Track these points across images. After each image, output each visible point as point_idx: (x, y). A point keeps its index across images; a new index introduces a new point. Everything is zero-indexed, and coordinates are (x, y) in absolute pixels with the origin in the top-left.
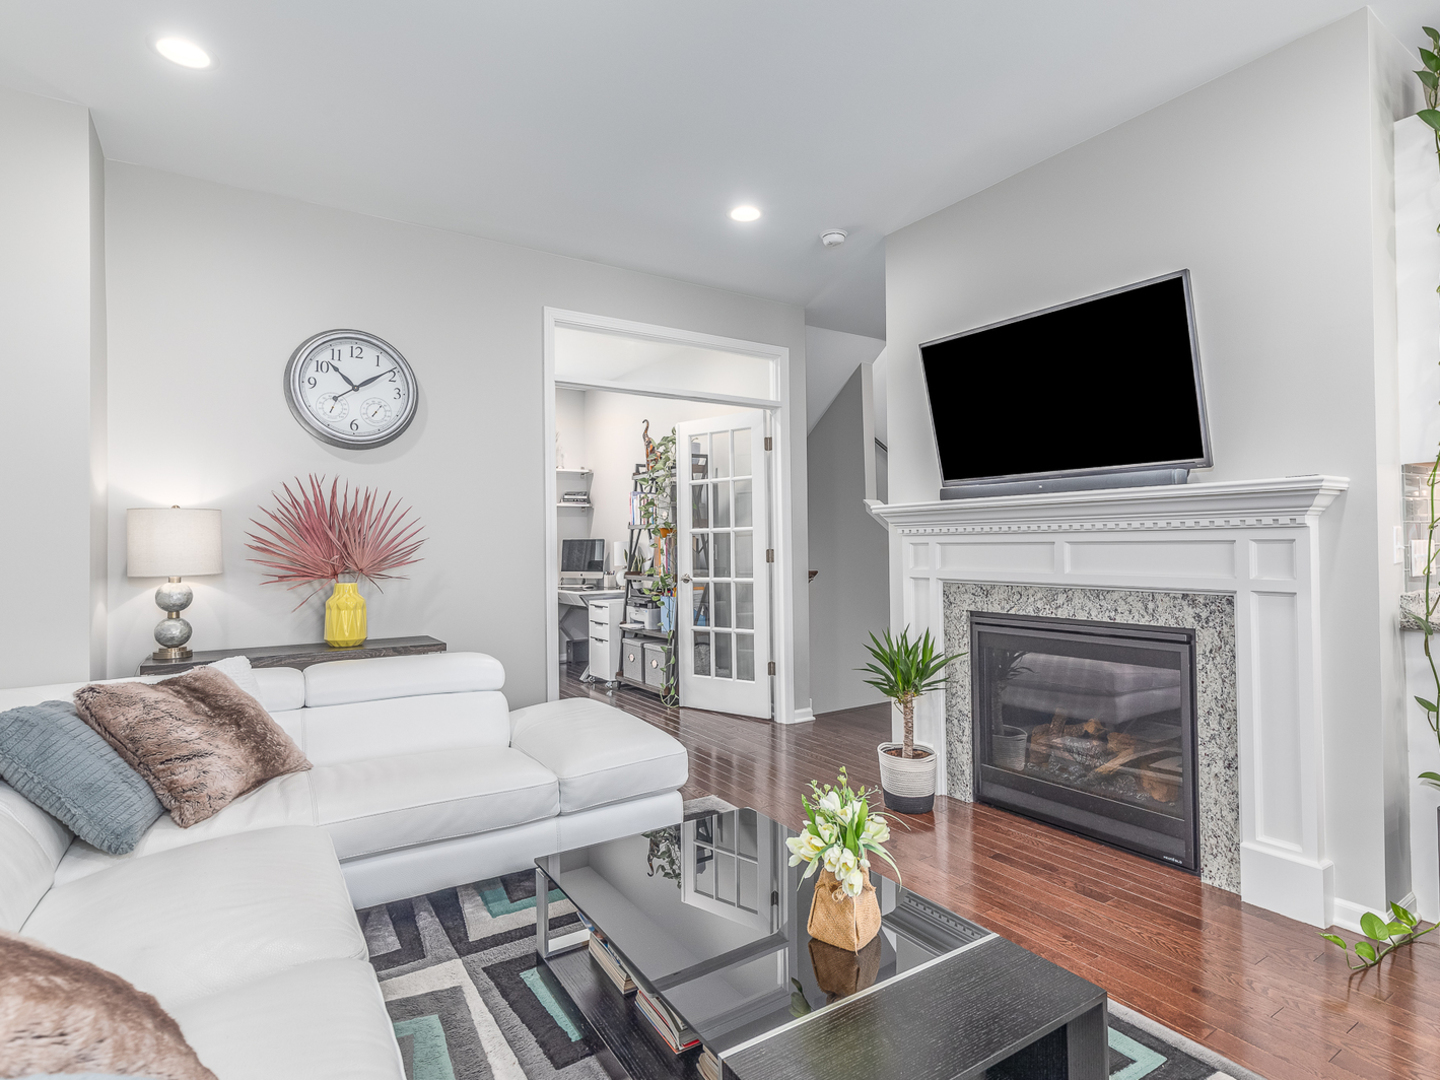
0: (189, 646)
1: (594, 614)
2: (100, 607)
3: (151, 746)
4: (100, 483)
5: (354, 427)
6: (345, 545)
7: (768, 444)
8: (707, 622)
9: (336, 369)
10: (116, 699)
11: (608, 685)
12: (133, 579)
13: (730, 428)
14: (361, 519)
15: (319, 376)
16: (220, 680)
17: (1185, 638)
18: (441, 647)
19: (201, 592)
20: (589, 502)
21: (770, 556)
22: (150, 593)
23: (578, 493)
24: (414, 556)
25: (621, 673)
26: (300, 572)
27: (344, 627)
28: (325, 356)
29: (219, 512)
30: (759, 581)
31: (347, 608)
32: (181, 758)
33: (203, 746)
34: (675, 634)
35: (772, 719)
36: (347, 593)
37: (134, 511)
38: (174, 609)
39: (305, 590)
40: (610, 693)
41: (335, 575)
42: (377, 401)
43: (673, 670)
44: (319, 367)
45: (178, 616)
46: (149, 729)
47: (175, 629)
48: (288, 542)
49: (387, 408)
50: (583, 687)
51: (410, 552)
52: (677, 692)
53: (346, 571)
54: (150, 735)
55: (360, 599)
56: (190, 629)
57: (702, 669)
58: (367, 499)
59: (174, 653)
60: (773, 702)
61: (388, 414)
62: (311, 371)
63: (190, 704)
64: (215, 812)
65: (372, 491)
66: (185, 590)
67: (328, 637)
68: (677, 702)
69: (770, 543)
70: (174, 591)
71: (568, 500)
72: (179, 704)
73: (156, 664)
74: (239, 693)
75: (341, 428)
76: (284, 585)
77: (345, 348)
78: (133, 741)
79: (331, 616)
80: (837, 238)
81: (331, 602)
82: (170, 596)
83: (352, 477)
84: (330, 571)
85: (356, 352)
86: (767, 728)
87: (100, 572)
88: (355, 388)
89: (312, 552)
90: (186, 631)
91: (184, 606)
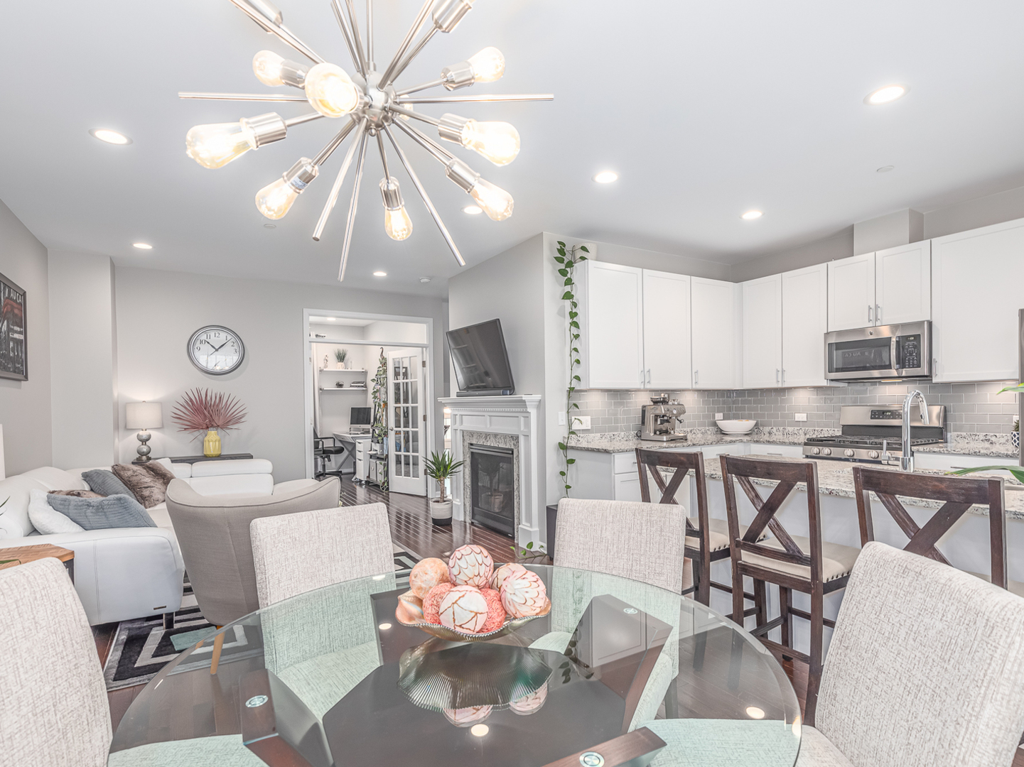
0: (150, 455)
1: (359, 447)
2: (117, 440)
3: (135, 483)
4: (116, 394)
5: (216, 366)
6: (211, 416)
7: (424, 364)
8: (400, 451)
9: (208, 343)
10: (124, 469)
11: (363, 482)
12: (128, 429)
13: (409, 356)
14: (218, 405)
15: (201, 346)
16: (158, 465)
17: (511, 452)
18: (251, 457)
19: (155, 434)
20: (366, 387)
21: (425, 418)
22: (134, 435)
23: (359, 383)
24: (243, 420)
25: (368, 477)
26: (194, 427)
27: (212, 449)
28: (204, 337)
29: (161, 404)
30: (420, 430)
31: (212, 441)
32: (145, 488)
33: (152, 484)
34: (387, 456)
35: (427, 496)
36: (213, 434)
37: (128, 404)
38: (144, 441)
39: (196, 433)
40: (364, 486)
41: (208, 428)
43: (387, 474)
44: (201, 342)
45: (146, 443)
46: (134, 478)
47: (145, 449)
48: (188, 415)
49: (231, 357)
50: (354, 484)
51: (241, 418)
52: (388, 485)
53: (212, 426)
54: (134, 479)
55: (218, 438)
56: (150, 448)
57: (398, 473)
58: (220, 398)
59: (144, 458)
60: (427, 487)
61: (231, 361)
62: (198, 344)
63: (148, 472)
64: (155, 505)
65: (222, 393)
66: (148, 434)
67: (205, 453)
68: (388, 489)
69: (426, 412)
70: (144, 434)
71: (353, 386)
72: (144, 472)
73: (138, 462)
74: (165, 469)
75: (211, 367)
76: (187, 432)
77: (212, 334)
78: (129, 481)
79: (206, 444)
80: (426, 280)
81: (206, 439)
82: (142, 436)
83: (214, 388)
84: (205, 426)
85: (217, 335)
86: (423, 501)
87: (117, 427)
88: (217, 350)
89: (199, 419)
90: (148, 449)
91: (148, 440)
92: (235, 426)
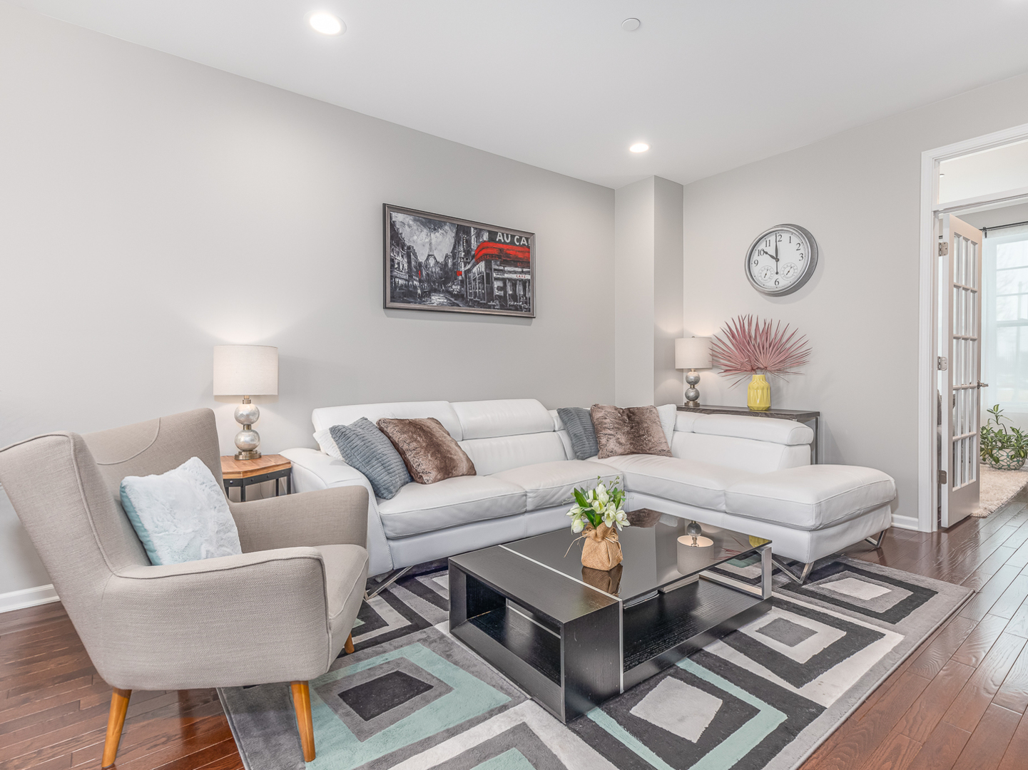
0: (698, 401)
5: (777, 283)
9: (767, 253)
19: (702, 376)
24: (806, 359)
28: (762, 246)
31: (753, 388)
36: (758, 380)
37: (677, 340)
38: (693, 384)
39: (738, 376)
41: (752, 370)
42: (789, 265)
44: (759, 253)
45: (694, 387)
47: (691, 395)
49: (795, 268)
53: (757, 368)
55: (765, 384)
56: (698, 393)
58: (767, 328)
59: (691, 403)
61: (796, 271)
62: (756, 257)
65: (769, 321)
66: (696, 375)
67: (748, 404)
70: (693, 375)
76: (728, 374)
77: (773, 238)
79: (750, 392)
81: (750, 385)
82: (691, 378)
84: (750, 368)
85: (778, 238)
91: (696, 382)
92: (794, 370)
